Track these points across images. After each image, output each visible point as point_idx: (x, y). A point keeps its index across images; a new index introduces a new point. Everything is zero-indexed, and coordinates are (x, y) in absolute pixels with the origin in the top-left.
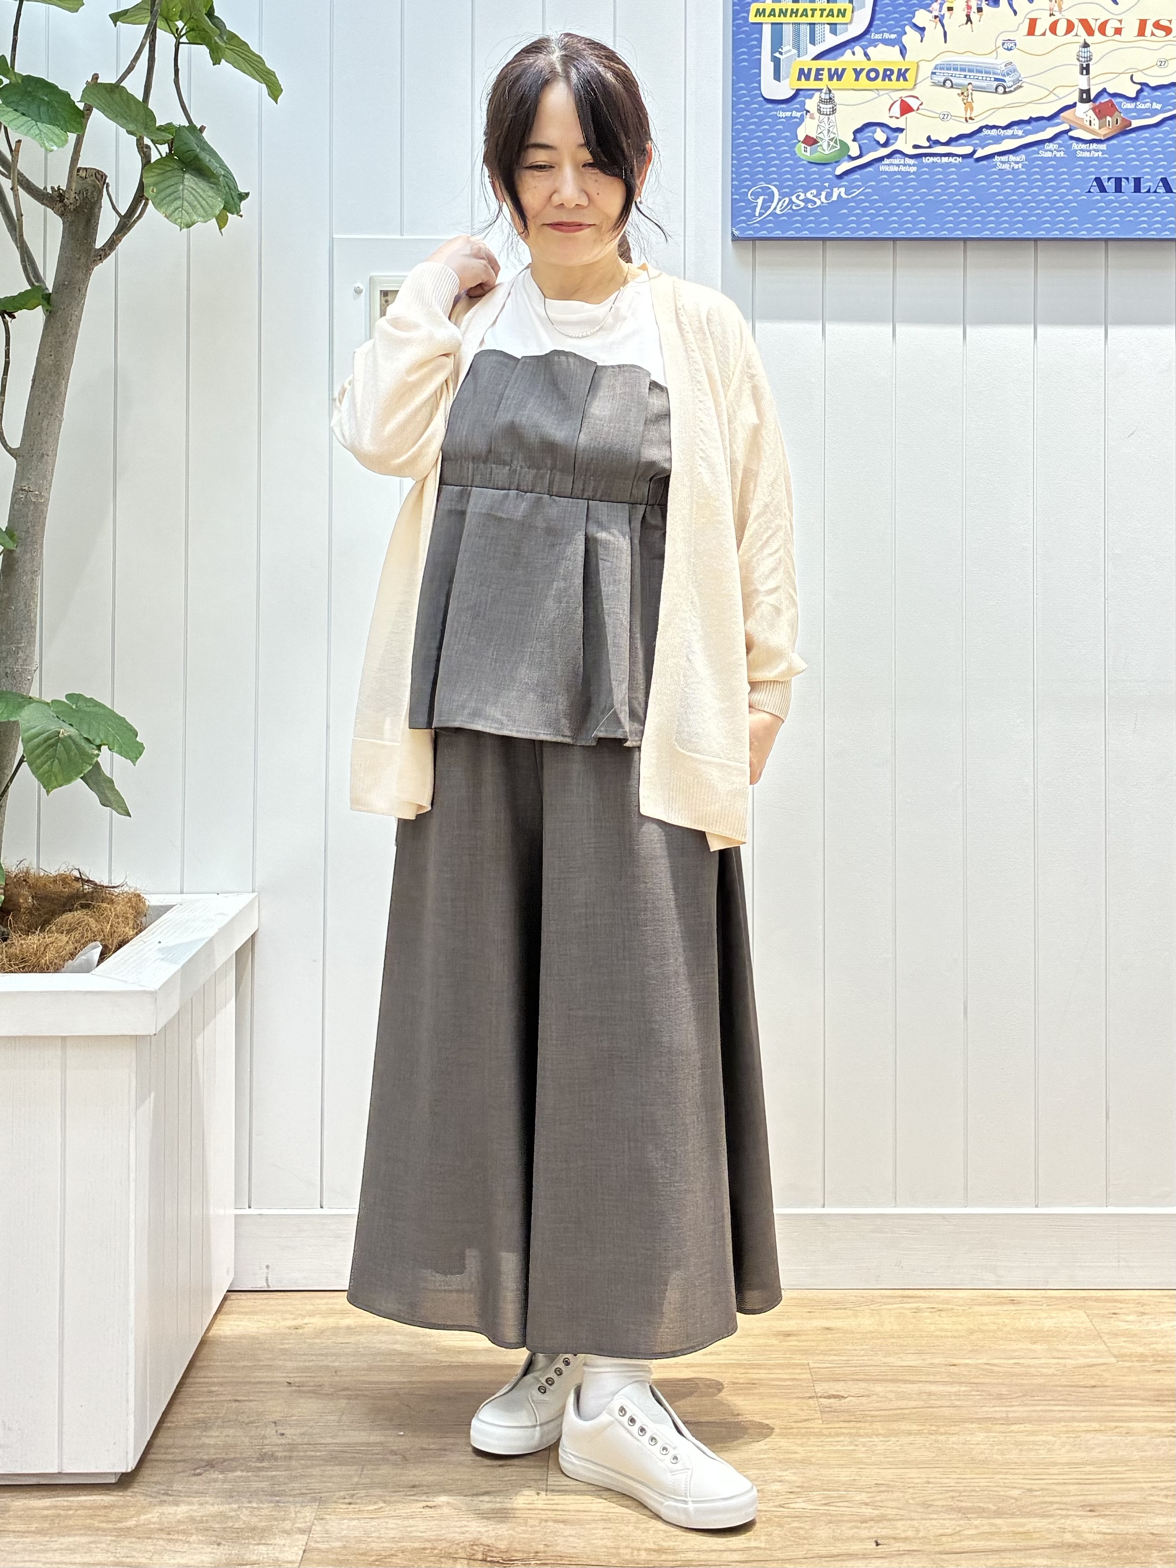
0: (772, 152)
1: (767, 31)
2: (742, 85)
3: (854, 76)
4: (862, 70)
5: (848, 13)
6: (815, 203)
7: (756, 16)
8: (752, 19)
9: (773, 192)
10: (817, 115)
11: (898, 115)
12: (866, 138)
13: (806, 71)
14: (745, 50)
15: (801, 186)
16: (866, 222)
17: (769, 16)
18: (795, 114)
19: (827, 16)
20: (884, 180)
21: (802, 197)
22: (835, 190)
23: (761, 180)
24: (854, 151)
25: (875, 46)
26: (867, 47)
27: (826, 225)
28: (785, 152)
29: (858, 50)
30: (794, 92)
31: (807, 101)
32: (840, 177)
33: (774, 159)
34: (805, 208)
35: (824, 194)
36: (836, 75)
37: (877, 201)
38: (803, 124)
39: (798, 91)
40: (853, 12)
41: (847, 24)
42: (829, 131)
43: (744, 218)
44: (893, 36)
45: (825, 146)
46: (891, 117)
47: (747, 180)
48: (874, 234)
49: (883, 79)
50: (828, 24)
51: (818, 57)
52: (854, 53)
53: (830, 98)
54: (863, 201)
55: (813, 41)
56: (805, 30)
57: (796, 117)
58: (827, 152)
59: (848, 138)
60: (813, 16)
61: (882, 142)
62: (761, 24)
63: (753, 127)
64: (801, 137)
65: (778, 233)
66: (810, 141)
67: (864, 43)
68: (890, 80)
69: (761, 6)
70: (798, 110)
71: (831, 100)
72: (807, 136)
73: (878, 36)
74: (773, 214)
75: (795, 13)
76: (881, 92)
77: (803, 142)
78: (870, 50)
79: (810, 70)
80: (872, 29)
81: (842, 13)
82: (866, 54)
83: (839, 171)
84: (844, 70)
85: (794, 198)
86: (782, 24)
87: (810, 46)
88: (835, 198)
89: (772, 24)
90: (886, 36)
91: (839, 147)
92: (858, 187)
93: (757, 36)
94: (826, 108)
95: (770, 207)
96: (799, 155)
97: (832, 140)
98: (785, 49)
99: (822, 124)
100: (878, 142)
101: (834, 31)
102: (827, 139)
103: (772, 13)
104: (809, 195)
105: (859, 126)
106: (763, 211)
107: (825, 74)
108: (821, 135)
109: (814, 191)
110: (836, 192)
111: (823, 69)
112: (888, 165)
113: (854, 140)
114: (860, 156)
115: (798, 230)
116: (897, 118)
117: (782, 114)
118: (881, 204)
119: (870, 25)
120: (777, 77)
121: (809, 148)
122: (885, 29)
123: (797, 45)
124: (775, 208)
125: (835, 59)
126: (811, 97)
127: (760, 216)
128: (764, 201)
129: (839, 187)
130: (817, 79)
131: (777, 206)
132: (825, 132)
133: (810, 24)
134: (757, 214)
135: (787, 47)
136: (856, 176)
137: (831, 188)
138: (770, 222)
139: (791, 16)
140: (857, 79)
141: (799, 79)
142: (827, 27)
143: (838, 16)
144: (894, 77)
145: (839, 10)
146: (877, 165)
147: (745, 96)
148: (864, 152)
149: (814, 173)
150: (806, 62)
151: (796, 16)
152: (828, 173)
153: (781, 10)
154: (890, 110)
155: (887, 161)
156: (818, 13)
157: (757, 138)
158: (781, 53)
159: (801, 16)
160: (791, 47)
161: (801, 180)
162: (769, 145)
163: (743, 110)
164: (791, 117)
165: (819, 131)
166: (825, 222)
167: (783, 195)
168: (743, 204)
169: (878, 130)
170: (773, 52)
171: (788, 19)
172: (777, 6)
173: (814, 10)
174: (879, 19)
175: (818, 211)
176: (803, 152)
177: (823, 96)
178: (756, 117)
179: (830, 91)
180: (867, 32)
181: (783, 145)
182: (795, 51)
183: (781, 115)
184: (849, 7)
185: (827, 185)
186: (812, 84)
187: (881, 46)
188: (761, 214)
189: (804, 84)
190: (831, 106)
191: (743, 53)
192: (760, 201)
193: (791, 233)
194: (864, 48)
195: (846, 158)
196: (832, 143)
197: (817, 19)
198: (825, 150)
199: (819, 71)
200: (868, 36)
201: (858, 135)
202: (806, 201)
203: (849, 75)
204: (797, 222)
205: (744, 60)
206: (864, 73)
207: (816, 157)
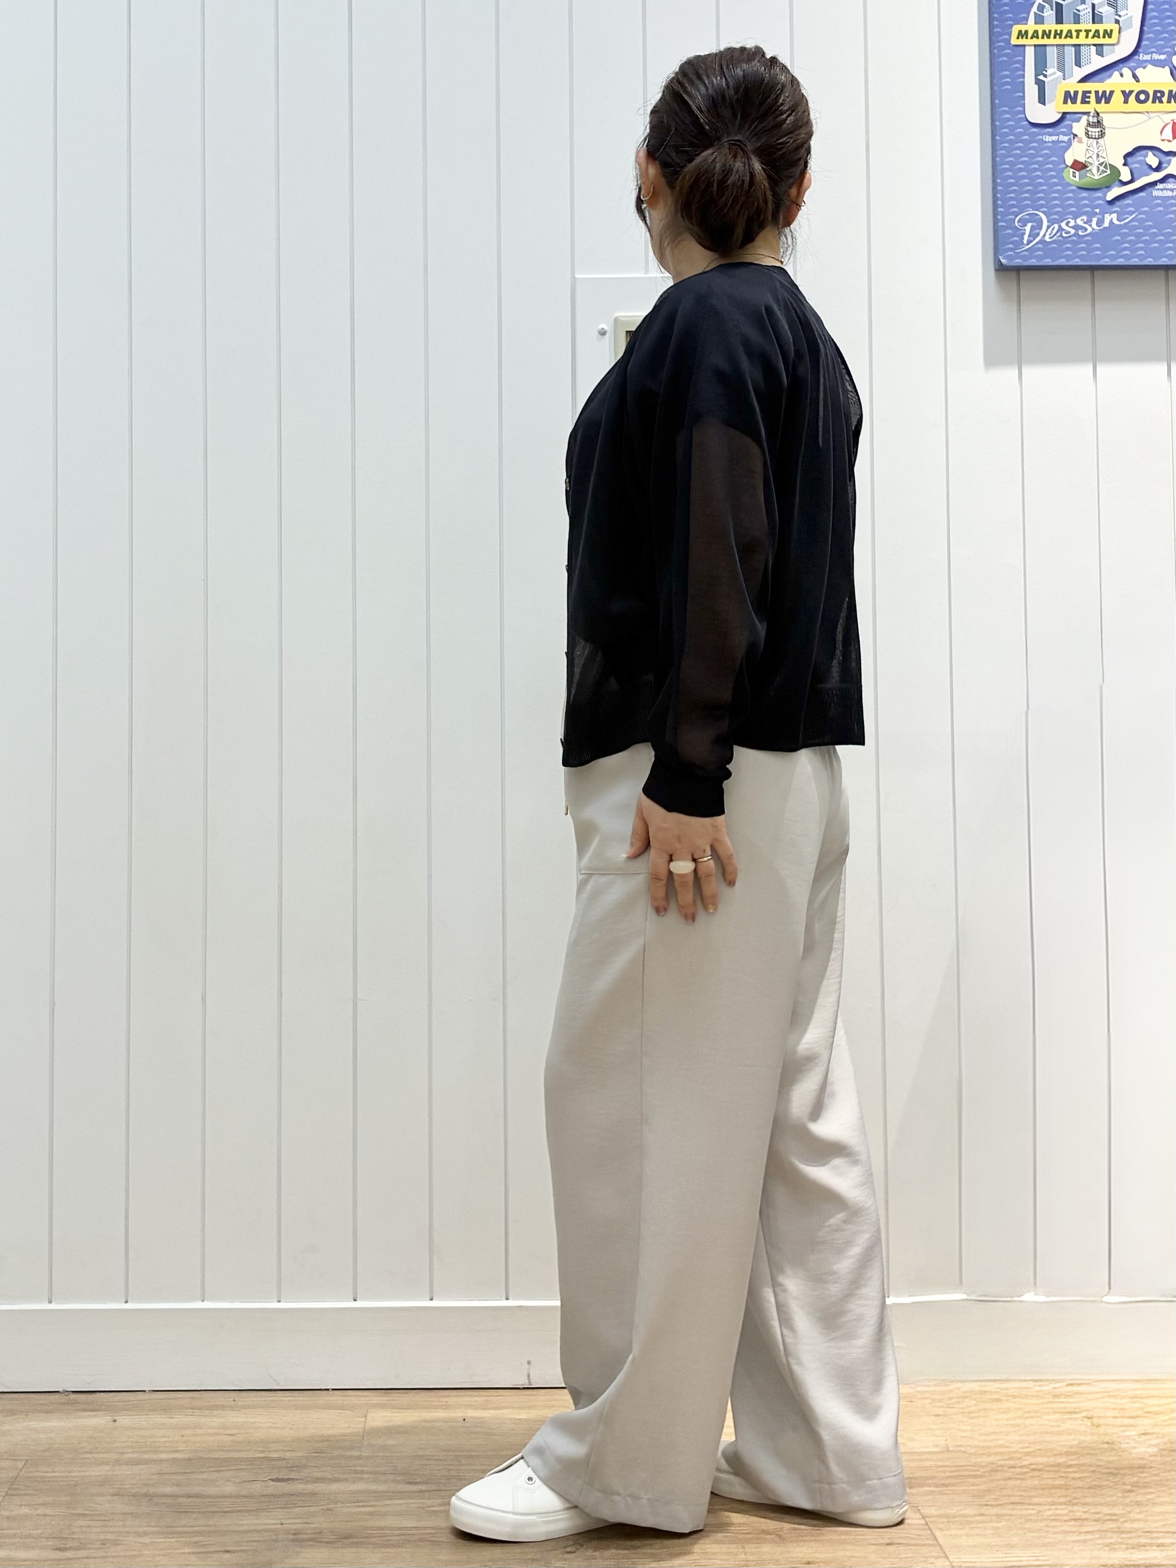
0: (1038, 177)
1: (1030, 53)
2: (1006, 109)
3: (1122, 98)
4: (1131, 92)
5: (1115, 34)
6: (1086, 230)
7: (1018, 38)
8: (1014, 41)
9: (1041, 221)
10: (1085, 139)
11: (1171, 138)
12: (1136, 163)
13: (1072, 94)
14: (1008, 73)
15: (1071, 213)
16: (1141, 249)
17: (1032, 38)
18: (1062, 138)
19: (1093, 37)
20: (1159, 205)
21: (1072, 223)
22: (1107, 216)
23: (1028, 206)
24: (1125, 175)
25: (1144, 68)
26: (1136, 68)
27: (1099, 252)
28: (1053, 177)
29: (1126, 71)
30: (1059, 116)
31: (1075, 125)
32: (1111, 202)
33: (1041, 184)
34: (1076, 234)
35: (1095, 220)
36: (1105, 97)
37: (1151, 227)
38: (1071, 148)
39: (1064, 114)
40: (1119, 32)
41: (1113, 45)
42: (1098, 155)
43: (1011, 246)
44: (1163, 57)
45: (1095, 170)
46: (1163, 140)
47: (1013, 206)
48: (1149, 261)
49: (1154, 102)
50: (1094, 45)
51: (1084, 80)
52: (1122, 75)
53: (1098, 122)
54: (1136, 227)
55: (1078, 64)
56: (1070, 53)
57: (1064, 142)
58: (1097, 177)
59: (1118, 163)
60: (1077, 37)
61: (1154, 166)
62: (1024, 46)
63: (1018, 152)
64: (1069, 162)
65: (1048, 262)
66: (1079, 166)
67: (1132, 64)
68: (1161, 102)
69: (1023, 28)
70: (1064, 134)
71: (1099, 124)
72: (1075, 161)
73: (1147, 57)
74: (1042, 241)
75: (1058, 34)
76: (1152, 115)
77: (1071, 167)
78: (1139, 72)
79: (1076, 93)
80: (1140, 50)
81: (1108, 34)
82: (1135, 76)
83: (1111, 195)
84: (1112, 92)
85: (1063, 225)
86: (1045, 46)
87: (1075, 68)
88: (1106, 224)
89: (1035, 46)
90: (1156, 57)
91: (1109, 172)
92: (1131, 213)
93: (1021, 58)
94: (1095, 131)
95: (1038, 234)
96: (1067, 180)
97: (1101, 164)
98: (1049, 71)
99: (1091, 148)
100: (1150, 167)
101: (1100, 53)
102: (1096, 163)
103: (1035, 35)
104: (1079, 222)
105: (1130, 150)
106: (1031, 238)
107: (1093, 95)
108: (1090, 160)
109: (1085, 218)
110: (1107, 218)
111: (1090, 92)
112: (1162, 190)
113: (1125, 164)
114: (1131, 181)
115: (1068, 258)
116: (1169, 141)
117: (1048, 138)
118: (1155, 230)
119: (1139, 45)
120: (1042, 100)
121: (1077, 173)
122: (1154, 50)
123: (1061, 67)
124: (1044, 235)
125: (1102, 81)
126: (1078, 121)
127: (1028, 244)
128: (1032, 228)
129: (1111, 213)
130: (1084, 102)
131: (1046, 233)
132: (1095, 157)
133: (1075, 45)
134: (1025, 242)
135: (1052, 71)
136: (1128, 201)
137: (1103, 213)
138: (1039, 249)
139: (1055, 37)
140: (1126, 102)
141: (1065, 102)
142: (1093, 49)
143: (1104, 37)
144: (1165, 99)
145: (1105, 31)
146: (1149, 190)
147: (1009, 120)
148: (1136, 176)
149: (1085, 198)
150: (1072, 84)
151: (1060, 37)
152: (1099, 198)
153: (1044, 32)
154: (1161, 132)
155: (1160, 186)
156: (1083, 34)
157: (1022, 163)
158: (1045, 76)
159: (1066, 37)
160: (1055, 70)
161: (1071, 206)
162: (1036, 170)
163: (1007, 134)
164: (1058, 141)
165: (1088, 155)
166: (1097, 249)
167: (1051, 222)
168: (1010, 231)
169: (1150, 153)
170: (1036, 75)
171: (1052, 41)
172: (1040, 28)
173: (1078, 31)
174: (1148, 39)
175: (1089, 238)
176: (1073, 177)
177: (1091, 119)
178: (1022, 141)
179: (1098, 114)
180: (1135, 52)
181: (1051, 170)
182: (1061, 74)
183: (1047, 140)
184: (1115, 27)
185: (1097, 211)
186: (1079, 107)
187: (1150, 67)
188: (1029, 242)
189: (1070, 107)
190: (1099, 129)
191: (1006, 76)
192: (1028, 228)
193: (1062, 262)
194: (1133, 70)
195: (1117, 183)
196: (1102, 168)
197: (1082, 40)
198: (1095, 174)
199: (1086, 94)
200: (1137, 57)
201: (1129, 160)
202: (1077, 227)
203: (1118, 98)
204: (1068, 249)
205: (1007, 83)
206: (1132, 98)
207: (1084, 182)
